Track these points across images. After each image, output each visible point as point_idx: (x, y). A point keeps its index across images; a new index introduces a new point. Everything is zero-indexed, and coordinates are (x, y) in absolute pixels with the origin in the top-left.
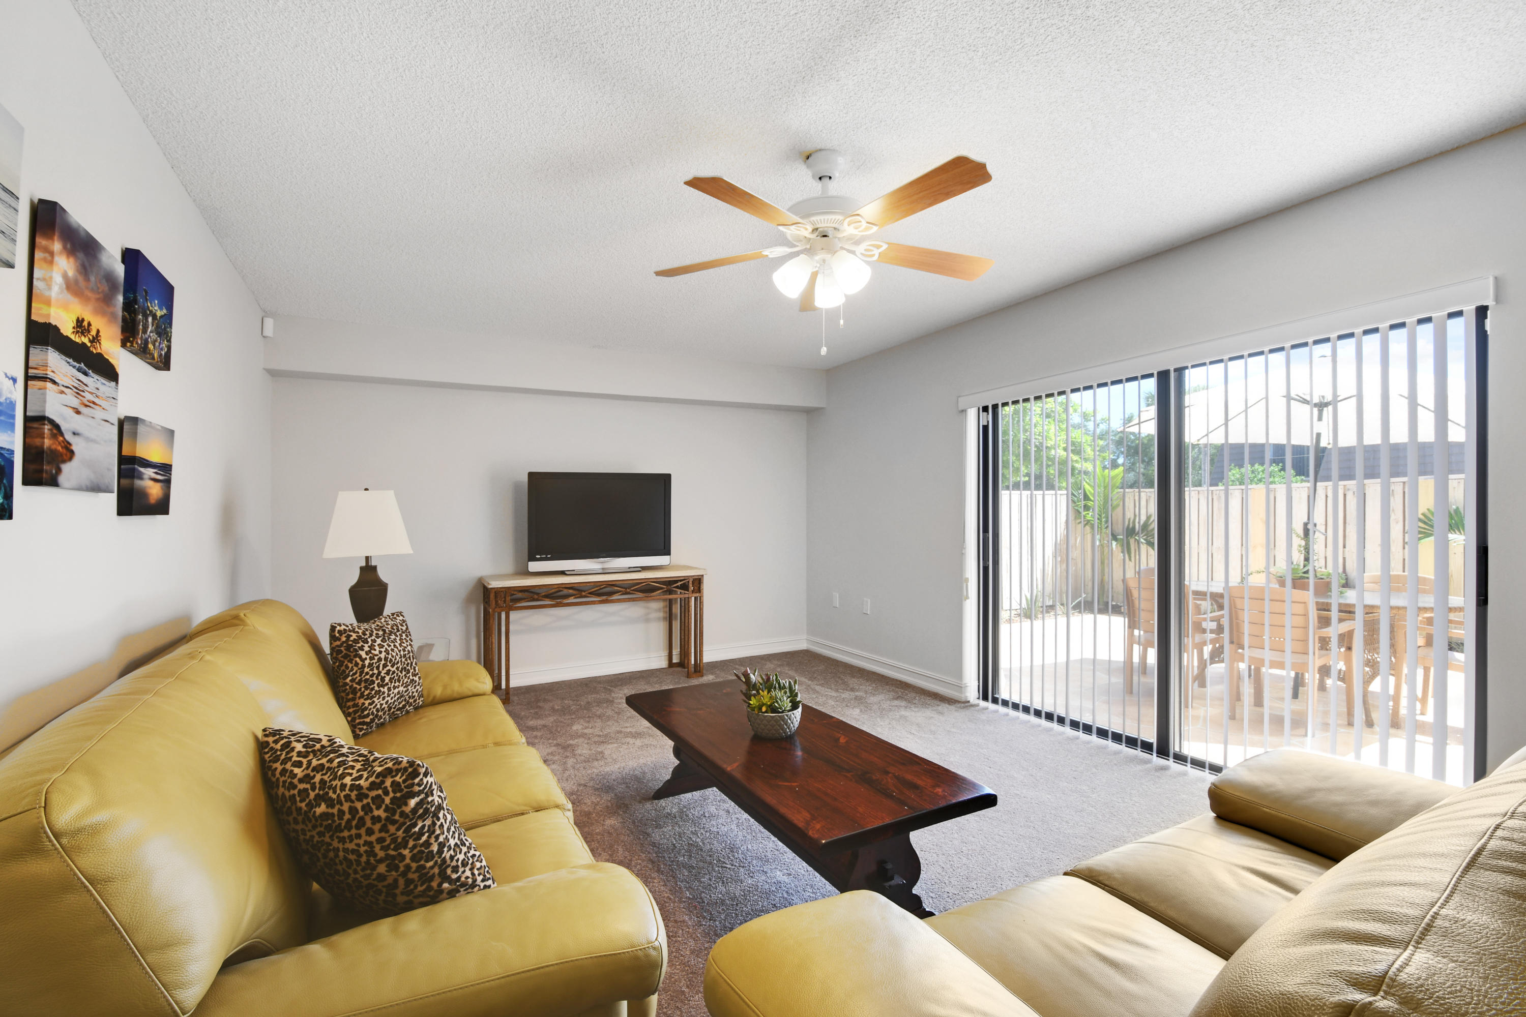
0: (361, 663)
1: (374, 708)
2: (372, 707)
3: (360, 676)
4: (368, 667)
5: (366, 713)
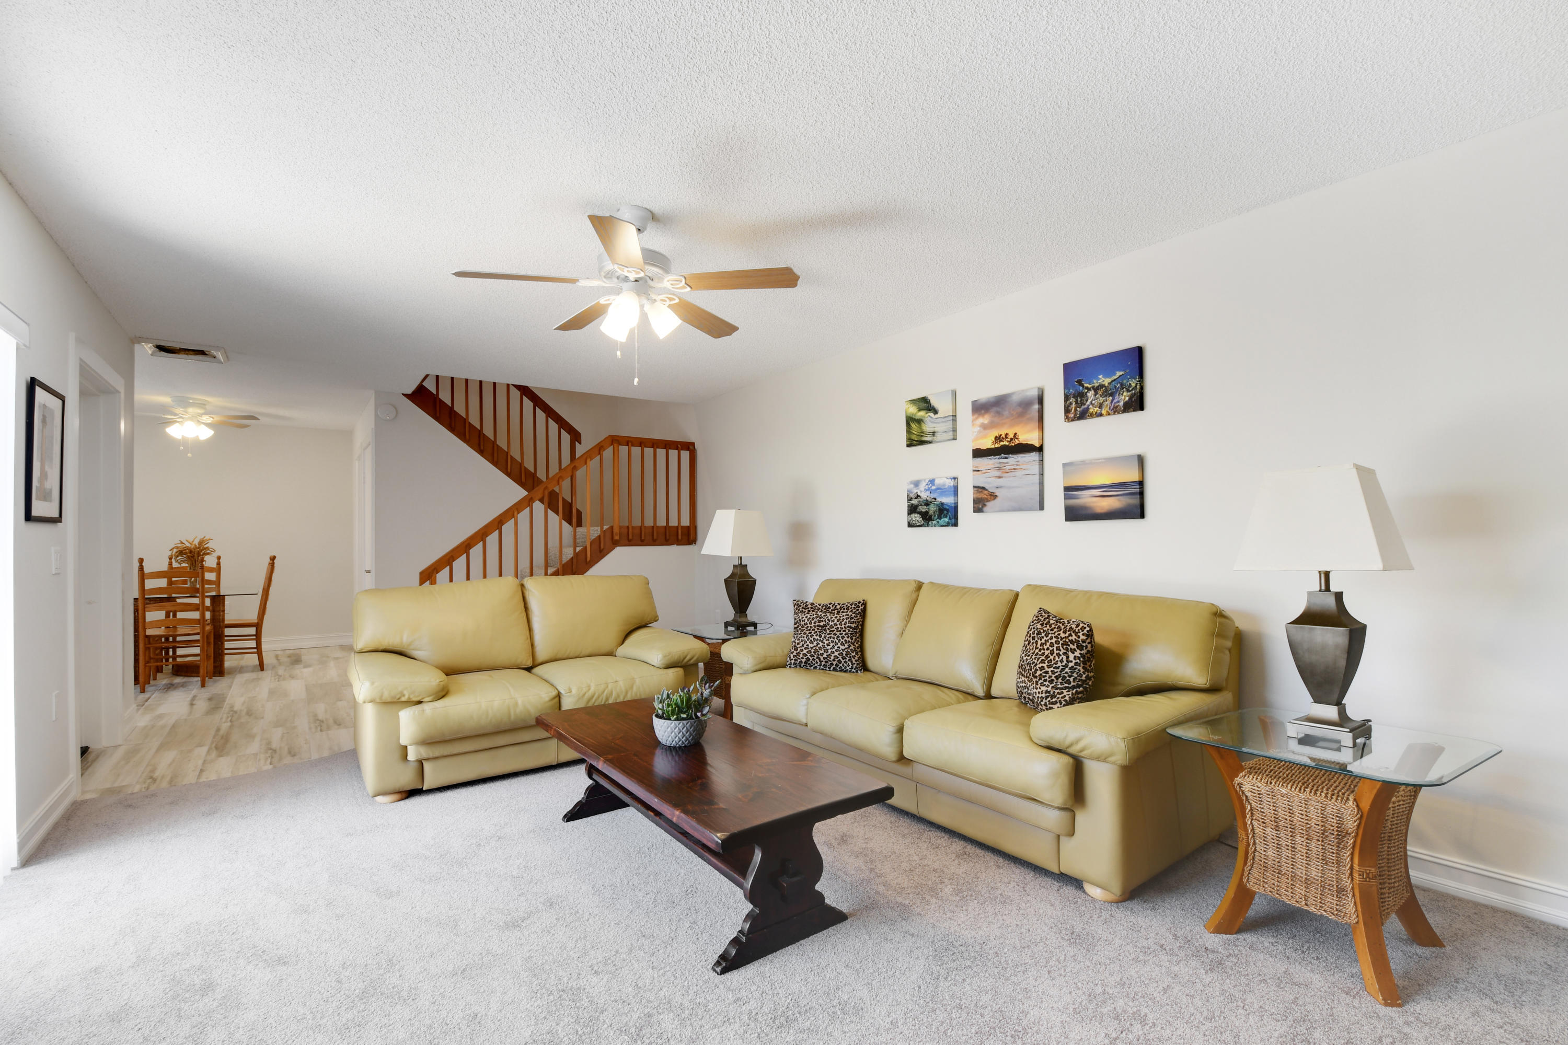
0: (1065, 662)
1: (1062, 698)
2: (1060, 696)
3: (1061, 672)
4: (1070, 669)
5: (1054, 700)
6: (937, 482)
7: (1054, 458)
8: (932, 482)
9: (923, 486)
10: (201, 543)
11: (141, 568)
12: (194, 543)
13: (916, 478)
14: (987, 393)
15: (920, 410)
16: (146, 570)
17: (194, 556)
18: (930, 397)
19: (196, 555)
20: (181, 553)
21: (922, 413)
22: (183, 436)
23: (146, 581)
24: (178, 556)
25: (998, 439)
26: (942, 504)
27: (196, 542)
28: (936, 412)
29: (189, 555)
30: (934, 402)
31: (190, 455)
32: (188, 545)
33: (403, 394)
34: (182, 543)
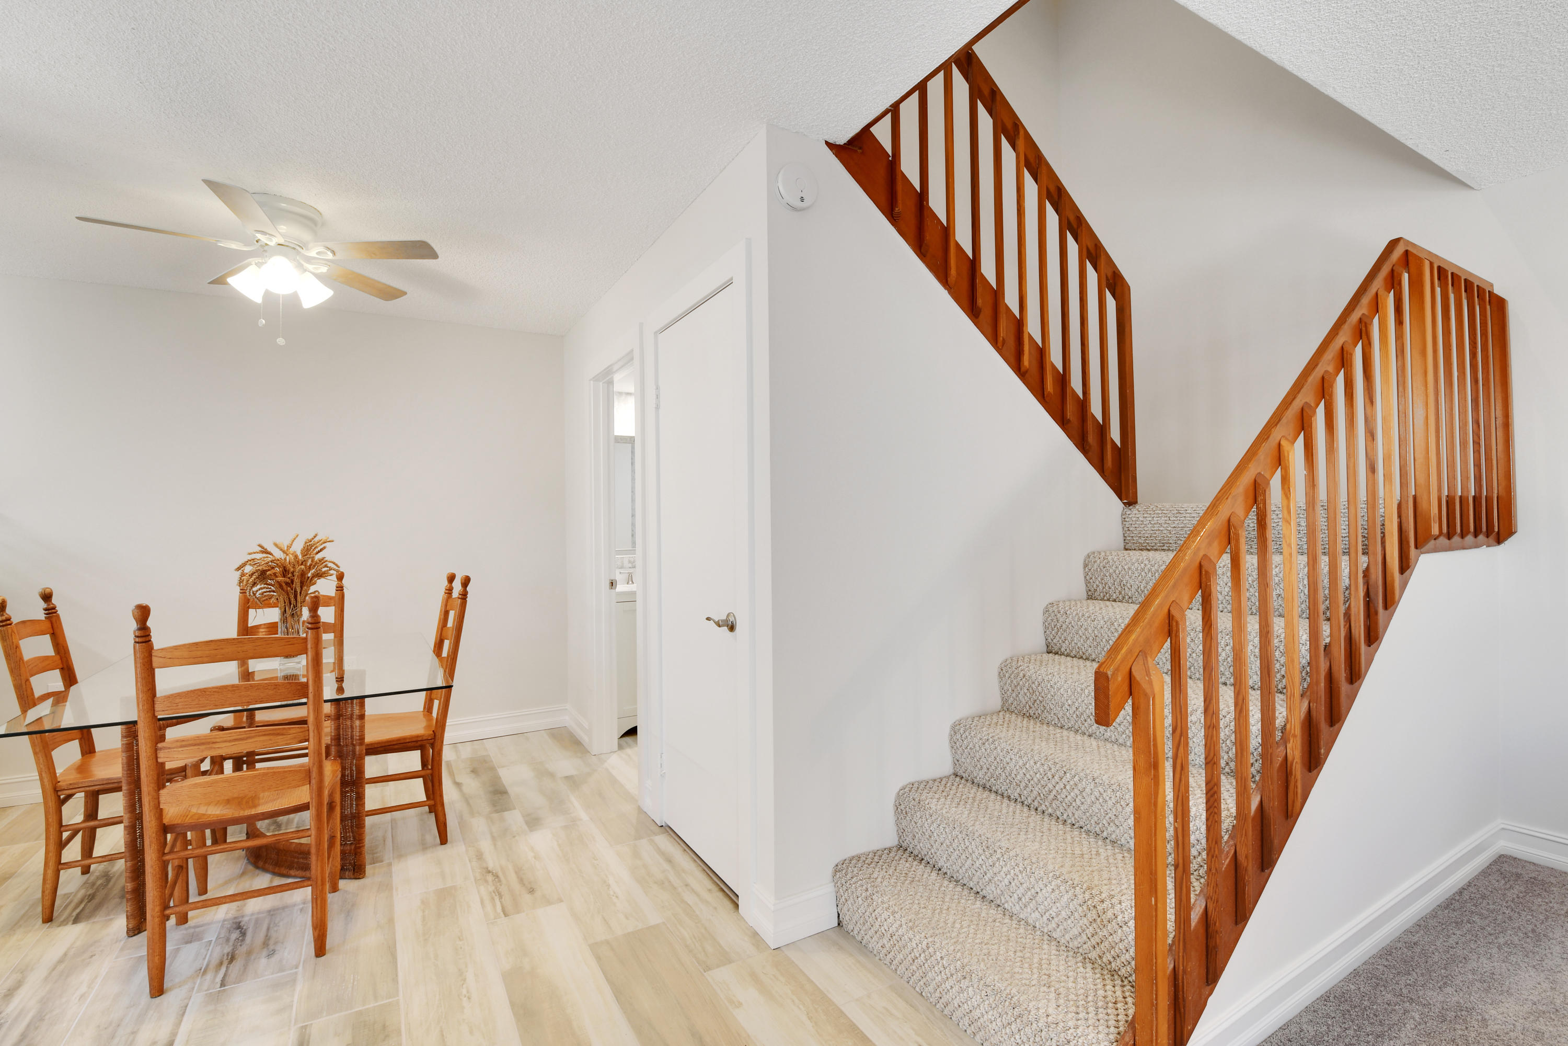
10: (308, 549)
11: (144, 636)
12: (292, 550)
16: (159, 641)
17: (292, 581)
19: (297, 581)
20: (262, 576)
22: (268, 295)
23: (158, 673)
24: (254, 584)
27: (298, 548)
29: (280, 579)
31: (281, 341)
32: (278, 554)
33: (827, 143)
34: (265, 551)
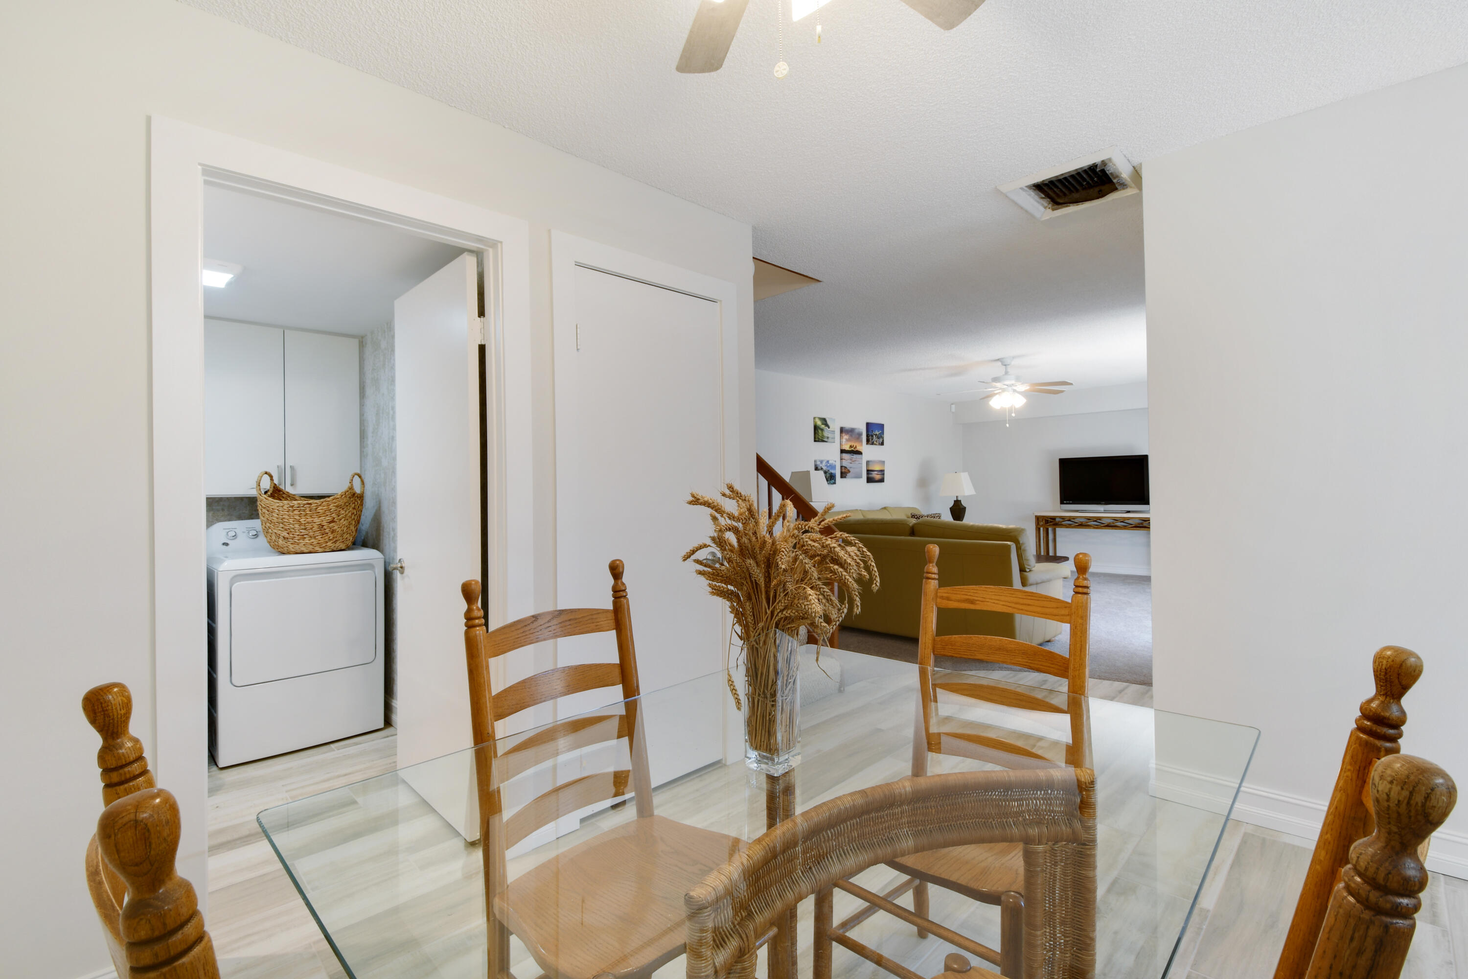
6: (830, 462)
7: (865, 457)
8: (828, 462)
9: (824, 463)
13: (822, 459)
14: (848, 425)
15: (823, 424)
18: (827, 419)
21: (823, 426)
25: (851, 447)
26: (832, 473)
28: (829, 428)
30: (829, 422)
